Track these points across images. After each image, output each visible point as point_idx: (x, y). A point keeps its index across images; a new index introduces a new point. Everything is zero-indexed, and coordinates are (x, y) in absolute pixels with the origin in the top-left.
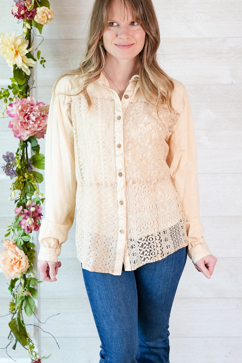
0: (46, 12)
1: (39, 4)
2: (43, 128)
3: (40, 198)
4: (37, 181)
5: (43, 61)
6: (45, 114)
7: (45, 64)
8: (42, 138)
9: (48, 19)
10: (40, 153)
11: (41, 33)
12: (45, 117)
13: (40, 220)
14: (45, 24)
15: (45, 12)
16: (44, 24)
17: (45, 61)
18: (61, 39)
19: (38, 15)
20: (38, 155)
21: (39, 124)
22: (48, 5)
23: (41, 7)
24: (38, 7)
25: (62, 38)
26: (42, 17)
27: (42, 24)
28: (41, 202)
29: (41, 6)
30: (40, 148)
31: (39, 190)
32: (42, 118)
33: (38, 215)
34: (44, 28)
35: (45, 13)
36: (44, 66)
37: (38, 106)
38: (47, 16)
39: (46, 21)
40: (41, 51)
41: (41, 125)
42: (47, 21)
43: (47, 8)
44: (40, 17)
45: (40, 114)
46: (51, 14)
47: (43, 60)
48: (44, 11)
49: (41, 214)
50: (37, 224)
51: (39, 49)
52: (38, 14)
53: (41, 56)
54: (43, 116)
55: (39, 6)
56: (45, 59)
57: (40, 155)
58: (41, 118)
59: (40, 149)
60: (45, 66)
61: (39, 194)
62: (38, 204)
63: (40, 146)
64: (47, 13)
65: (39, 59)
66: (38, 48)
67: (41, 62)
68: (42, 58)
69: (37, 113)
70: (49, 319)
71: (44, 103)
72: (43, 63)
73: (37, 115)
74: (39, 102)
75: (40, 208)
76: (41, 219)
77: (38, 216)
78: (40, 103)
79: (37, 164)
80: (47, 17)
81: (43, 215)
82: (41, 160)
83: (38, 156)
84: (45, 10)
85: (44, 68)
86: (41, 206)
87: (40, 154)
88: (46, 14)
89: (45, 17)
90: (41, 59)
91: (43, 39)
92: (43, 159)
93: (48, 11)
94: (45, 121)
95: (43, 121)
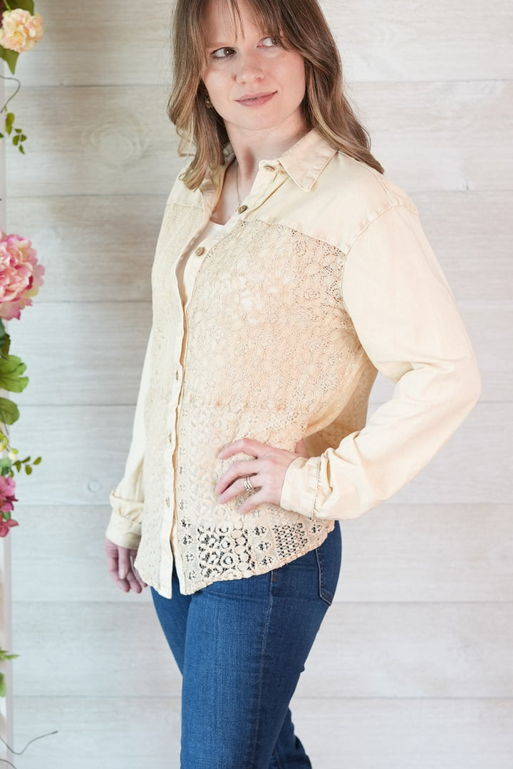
0: (24, 21)
1: (9, 3)
2: (18, 294)
3: (10, 461)
4: (5, 418)
5: (20, 138)
6: (22, 263)
7: (24, 144)
8: (14, 320)
9: (29, 38)
10: (11, 353)
11: (13, 72)
12: (21, 270)
13: (11, 511)
14: (22, 49)
15: (21, 21)
16: (19, 51)
17: (24, 138)
18: (61, 85)
19: (5, 30)
20: (5, 358)
21: (9, 285)
22: (30, 9)
23: (13, 11)
24: (7, 9)
25: (65, 83)
26: (15, 33)
27: (16, 50)
28: (14, 468)
29: (13, 8)
30: (10, 341)
31: (8, 441)
32: (16, 271)
33: (5, 499)
34: (21, 61)
35: (22, 24)
36: (21, 149)
37: (6, 243)
38: (27, 30)
39: (24, 44)
40: (16, 114)
41: (13, 287)
42: (27, 43)
43: (27, 13)
44: (10, 34)
45: (12, 261)
46: (35, 26)
47: (20, 134)
48: (19, 18)
49: (13, 496)
50: (4, 520)
51: (10, 110)
52: (4, 26)
53: (15, 125)
54: (17, 267)
55: (8, 7)
56: (24, 133)
57: (11, 359)
58: (13, 271)
59: (9, 344)
60: (25, 150)
61: (8, 450)
62: (7, 473)
63: (11, 338)
64: (27, 25)
65: (9, 132)
66: (7, 106)
67: (16, 140)
68: (18, 131)
69: (4, 260)
70: (34, 742)
71: (20, 236)
72: (20, 143)
73: (3, 264)
74: (8, 234)
75: (12, 484)
76: (13, 509)
77: (6, 501)
78: (12, 236)
79: (4, 380)
80: (27, 33)
81: (17, 500)
82: (13, 369)
83: (5, 361)
84: (22, 16)
85: (21, 154)
86: (14, 479)
87: (12, 356)
88: (24, 27)
89: (21, 33)
90: (14, 134)
91: (18, 86)
92: (20, 369)
93: (29, 20)
94: (23, 279)
95: (18, 278)
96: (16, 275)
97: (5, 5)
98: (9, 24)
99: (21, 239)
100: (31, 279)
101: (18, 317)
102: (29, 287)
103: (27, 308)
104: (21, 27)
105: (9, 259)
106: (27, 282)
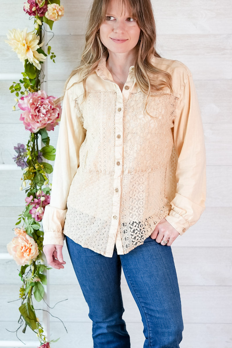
0: (56, 8)
1: (50, 1)
2: (53, 120)
4: (47, 171)
5: (53, 56)
6: (55, 107)
7: (55, 59)
9: (58, 15)
10: (50, 144)
11: (51, 29)
14: (55, 20)
16: (54, 21)
17: (55, 56)
18: (70, 34)
19: (49, 12)
22: (58, 2)
23: (52, 4)
24: (49, 4)
25: (72, 34)
26: (53, 13)
27: (53, 20)
30: (50, 139)
31: (49, 180)
34: (55, 24)
36: (54, 61)
37: (48, 100)
38: (58, 12)
39: (56, 18)
40: (51, 46)
41: (51, 118)
42: (57, 17)
43: (58, 5)
44: (51, 14)
45: (51, 107)
46: (61, 11)
47: (53, 55)
48: (54, 7)
51: (49, 45)
52: (48, 10)
53: (51, 51)
54: (53, 109)
55: (50, 2)
56: (55, 54)
57: (50, 147)
59: (49, 141)
60: (55, 61)
61: (49, 184)
62: (48, 194)
63: (50, 138)
64: (58, 10)
65: (49, 54)
66: (48, 43)
68: (53, 53)
70: (58, 304)
71: (54, 97)
72: (53, 58)
73: (47, 108)
74: (49, 96)
78: (51, 96)
79: (47, 155)
80: (58, 14)
82: (50, 151)
83: (48, 148)
84: (56, 6)
85: (54, 63)
88: (57, 11)
89: (55, 13)
90: (51, 54)
91: (53, 34)
92: (53, 151)
93: (58, 8)
94: (55, 114)
95: (53, 114)
96: (52, 112)
97: (48, 2)
98: (50, 9)
99: (54, 98)
100: (59, 114)
101: (53, 130)
102: (58, 117)
103: (57, 126)
104: (55, 11)
105: (49, 106)
106: (57, 116)
